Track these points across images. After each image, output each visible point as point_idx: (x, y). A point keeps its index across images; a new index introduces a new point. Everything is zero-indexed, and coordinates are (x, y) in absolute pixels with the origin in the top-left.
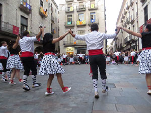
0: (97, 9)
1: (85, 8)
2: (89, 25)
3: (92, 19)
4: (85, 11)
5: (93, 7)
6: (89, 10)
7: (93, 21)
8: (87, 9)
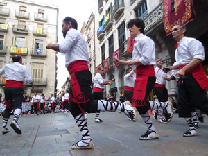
0: (46, 36)
1: (27, 31)
2: (32, 56)
3: (38, 48)
4: (27, 34)
5: (41, 33)
6: (34, 35)
7: (38, 51)
8: (31, 33)
